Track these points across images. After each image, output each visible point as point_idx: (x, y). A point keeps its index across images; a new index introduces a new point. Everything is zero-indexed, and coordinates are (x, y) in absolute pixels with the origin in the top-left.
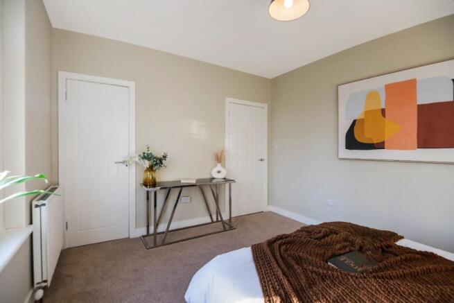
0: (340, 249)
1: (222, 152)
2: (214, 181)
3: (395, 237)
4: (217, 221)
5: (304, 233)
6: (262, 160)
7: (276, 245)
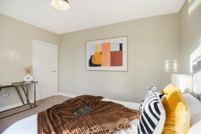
0: (80, 106)
1: (30, 68)
2: (25, 83)
3: (101, 98)
4: (27, 104)
5: (67, 102)
6: (54, 71)
7: (52, 110)
